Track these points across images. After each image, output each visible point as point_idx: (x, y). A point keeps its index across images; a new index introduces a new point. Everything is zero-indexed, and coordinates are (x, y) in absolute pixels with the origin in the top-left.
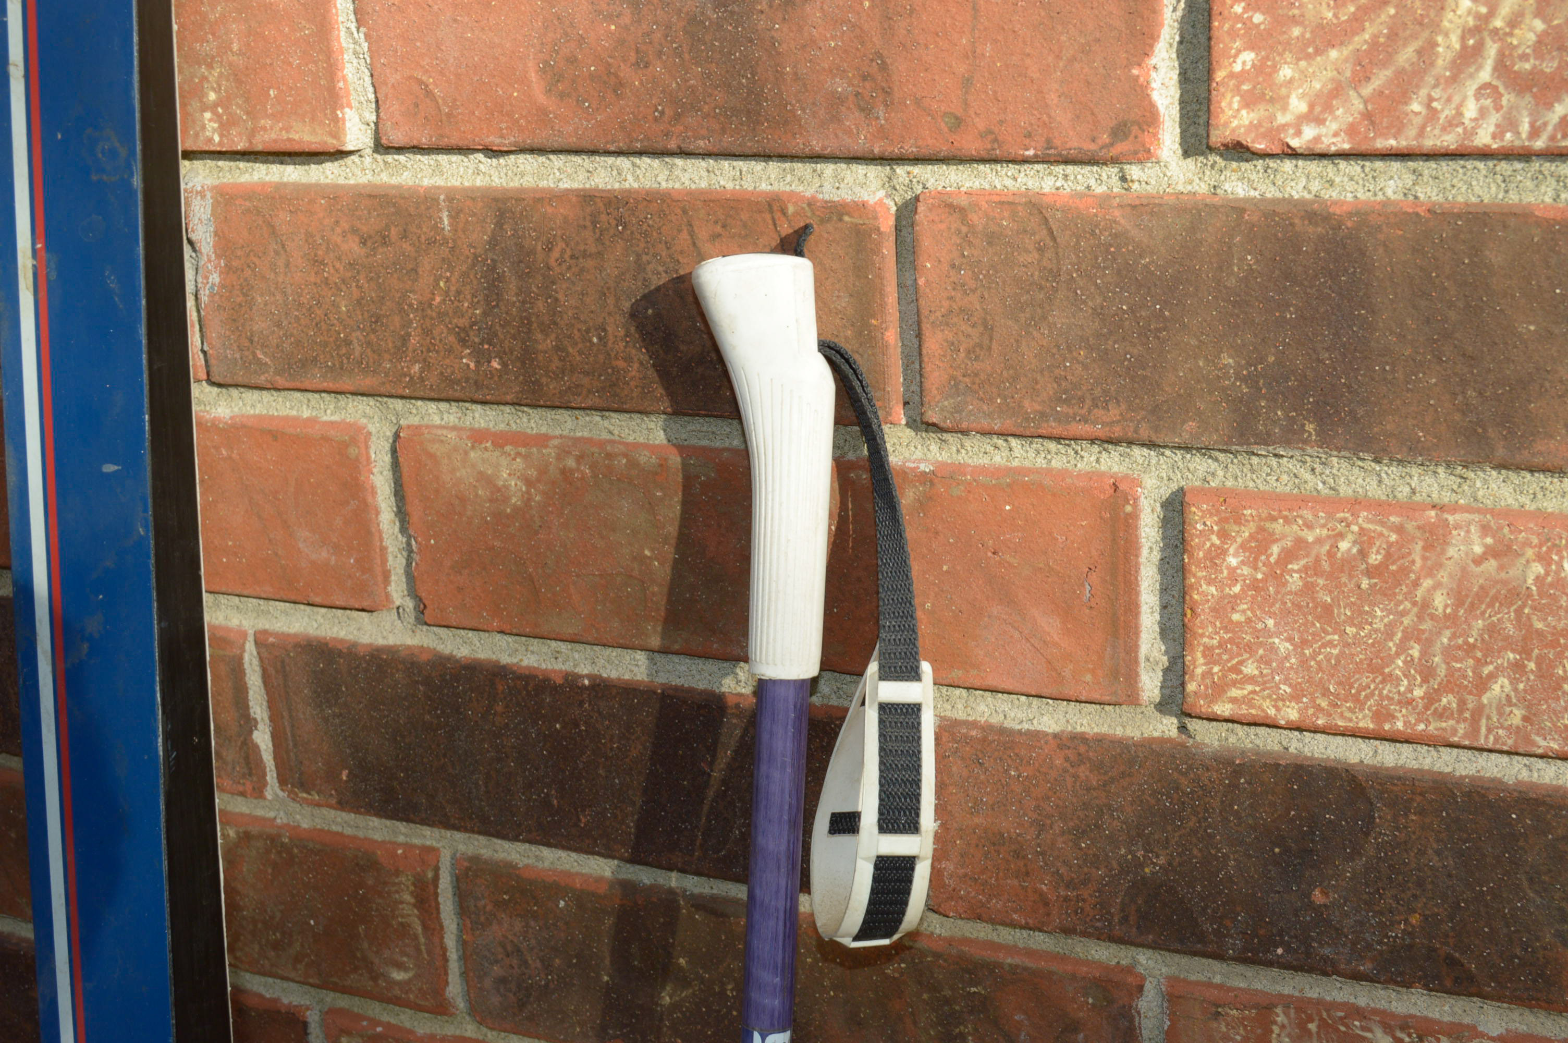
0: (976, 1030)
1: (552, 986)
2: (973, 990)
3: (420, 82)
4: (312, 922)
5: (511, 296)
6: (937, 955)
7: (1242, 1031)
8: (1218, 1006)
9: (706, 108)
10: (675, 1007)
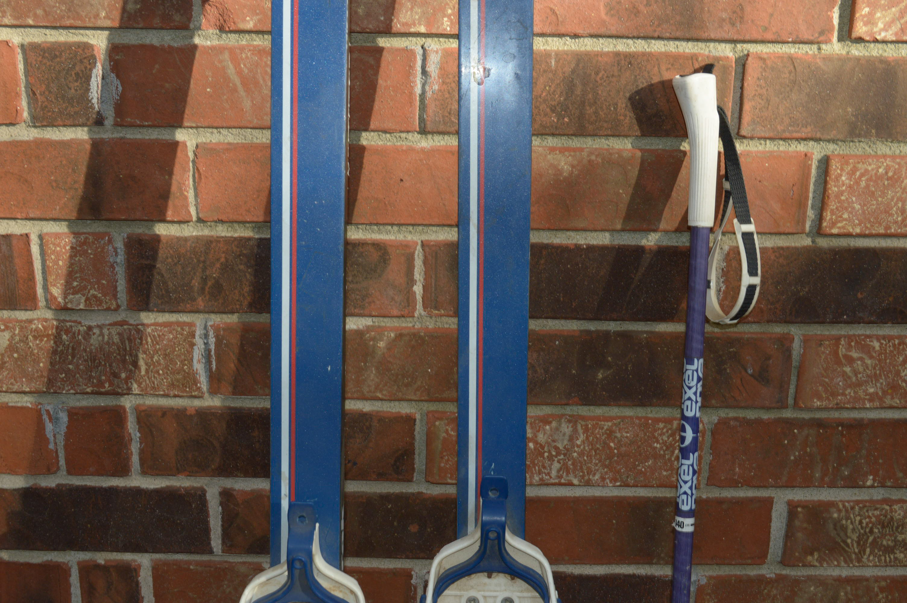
0: (731, 365)
1: (547, 379)
2: (731, 350)
3: (551, 9)
4: (429, 370)
5: (578, 91)
6: (718, 339)
7: (829, 349)
8: (821, 341)
9: (672, 22)
10: (604, 379)
